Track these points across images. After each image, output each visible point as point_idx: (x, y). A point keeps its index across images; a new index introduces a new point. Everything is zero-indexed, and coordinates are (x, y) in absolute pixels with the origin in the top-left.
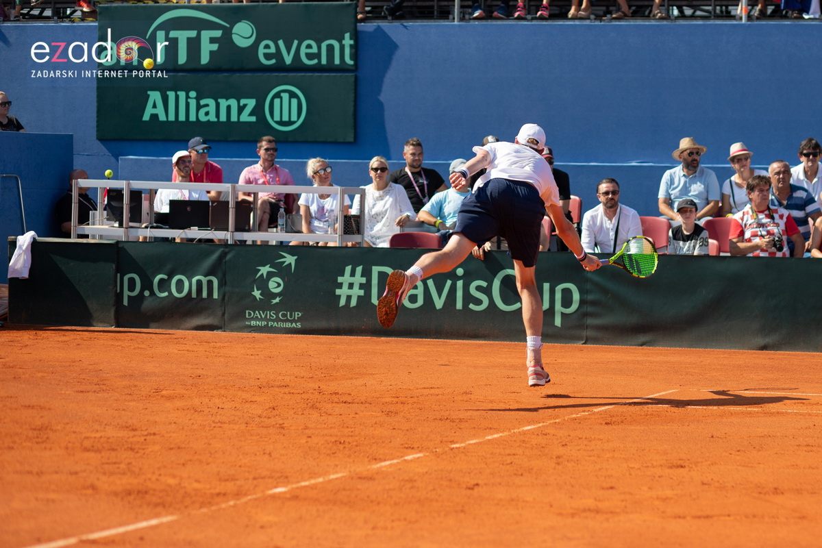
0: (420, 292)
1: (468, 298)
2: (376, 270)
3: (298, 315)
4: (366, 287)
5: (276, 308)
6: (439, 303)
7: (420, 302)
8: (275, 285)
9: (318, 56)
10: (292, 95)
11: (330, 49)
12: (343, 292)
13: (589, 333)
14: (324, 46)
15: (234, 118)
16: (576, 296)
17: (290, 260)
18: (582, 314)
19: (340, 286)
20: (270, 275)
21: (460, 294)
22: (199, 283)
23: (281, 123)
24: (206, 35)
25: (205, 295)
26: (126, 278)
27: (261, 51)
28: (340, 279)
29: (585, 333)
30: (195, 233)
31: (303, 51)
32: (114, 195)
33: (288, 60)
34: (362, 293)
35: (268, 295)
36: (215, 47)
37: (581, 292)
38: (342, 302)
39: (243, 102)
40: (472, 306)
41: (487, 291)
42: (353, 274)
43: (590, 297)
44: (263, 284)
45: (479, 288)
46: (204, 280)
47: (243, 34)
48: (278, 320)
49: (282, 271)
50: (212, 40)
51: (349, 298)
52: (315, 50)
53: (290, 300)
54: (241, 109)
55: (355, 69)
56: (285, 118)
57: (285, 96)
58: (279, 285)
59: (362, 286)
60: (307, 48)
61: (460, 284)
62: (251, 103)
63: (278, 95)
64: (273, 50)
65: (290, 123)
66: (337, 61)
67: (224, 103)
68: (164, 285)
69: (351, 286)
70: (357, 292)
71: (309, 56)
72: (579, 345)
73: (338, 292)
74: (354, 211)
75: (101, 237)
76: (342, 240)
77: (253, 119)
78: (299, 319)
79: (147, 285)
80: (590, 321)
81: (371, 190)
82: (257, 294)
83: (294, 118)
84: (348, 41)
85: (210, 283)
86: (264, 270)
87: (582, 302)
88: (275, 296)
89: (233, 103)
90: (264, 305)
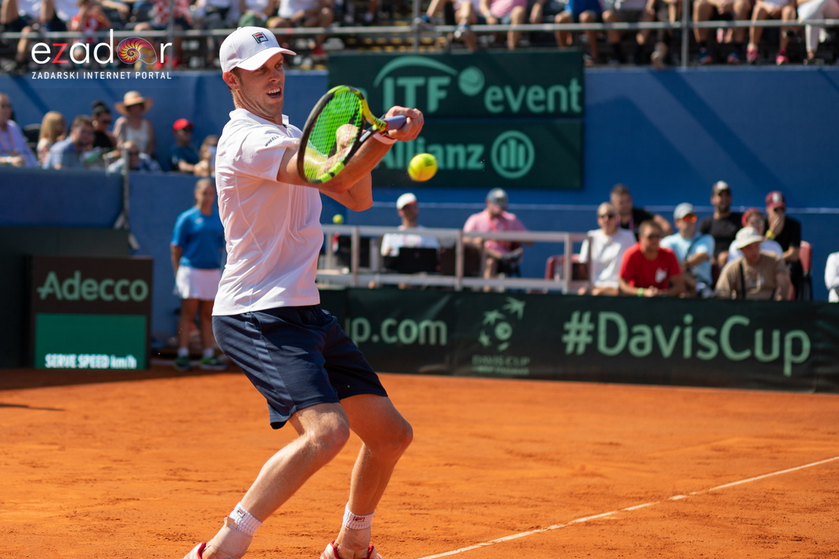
0: (647, 339)
1: (696, 346)
2: (604, 317)
3: (525, 361)
4: (594, 334)
5: (504, 354)
6: (667, 350)
7: (648, 349)
8: (503, 331)
9: (545, 102)
10: (519, 142)
11: (557, 96)
12: (570, 339)
13: (821, 382)
14: (551, 92)
15: (461, 164)
16: (806, 345)
17: (517, 306)
18: (812, 362)
19: (567, 332)
20: (498, 321)
21: (688, 342)
22: (427, 329)
23: (509, 169)
24: (434, 83)
25: (433, 340)
26: (356, 323)
27: (489, 99)
28: (568, 326)
29: (815, 382)
30: (423, 279)
31: (531, 98)
32: (344, 241)
33: (515, 106)
34: (589, 339)
35: (495, 341)
36: (442, 94)
37: (813, 340)
38: (570, 349)
39: (471, 148)
40: (701, 354)
41: (716, 339)
42: (580, 320)
43: (821, 346)
44: (490, 329)
45: (708, 336)
46: (433, 326)
47: (471, 81)
48: (505, 366)
49: (510, 317)
50: (441, 88)
51: (576, 345)
52: (541, 96)
53: (517, 346)
54: (468, 156)
55: (582, 115)
56: (513, 164)
57: (513, 143)
58: (506, 331)
59: (589, 333)
60: (534, 94)
61: (688, 331)
62: (478, 150)
63: (505, 142)
64: (499, 97)
65: (516, 169)
66: (564, 107)
67: (451, 150)
68: (393, 330)
69: (578, 333)
70: (585, 339)
71: (537, 103)
72: (810, 394)
73: (566, 338)
74: (582, 258)
75: (331, 282)
76: (570, 286)
77: (480, 166)
78: (528, 366)
79: (376, 330)
80: (821, 370)
81: (600, 236)
82: (484, 340)
83: (521, 163)
84: (575, 88)
85: (438, 330)
86: (492, 316)
87: (813, 351)
88: (501, 342)
89: (460, 150)
90: (492, 350)
